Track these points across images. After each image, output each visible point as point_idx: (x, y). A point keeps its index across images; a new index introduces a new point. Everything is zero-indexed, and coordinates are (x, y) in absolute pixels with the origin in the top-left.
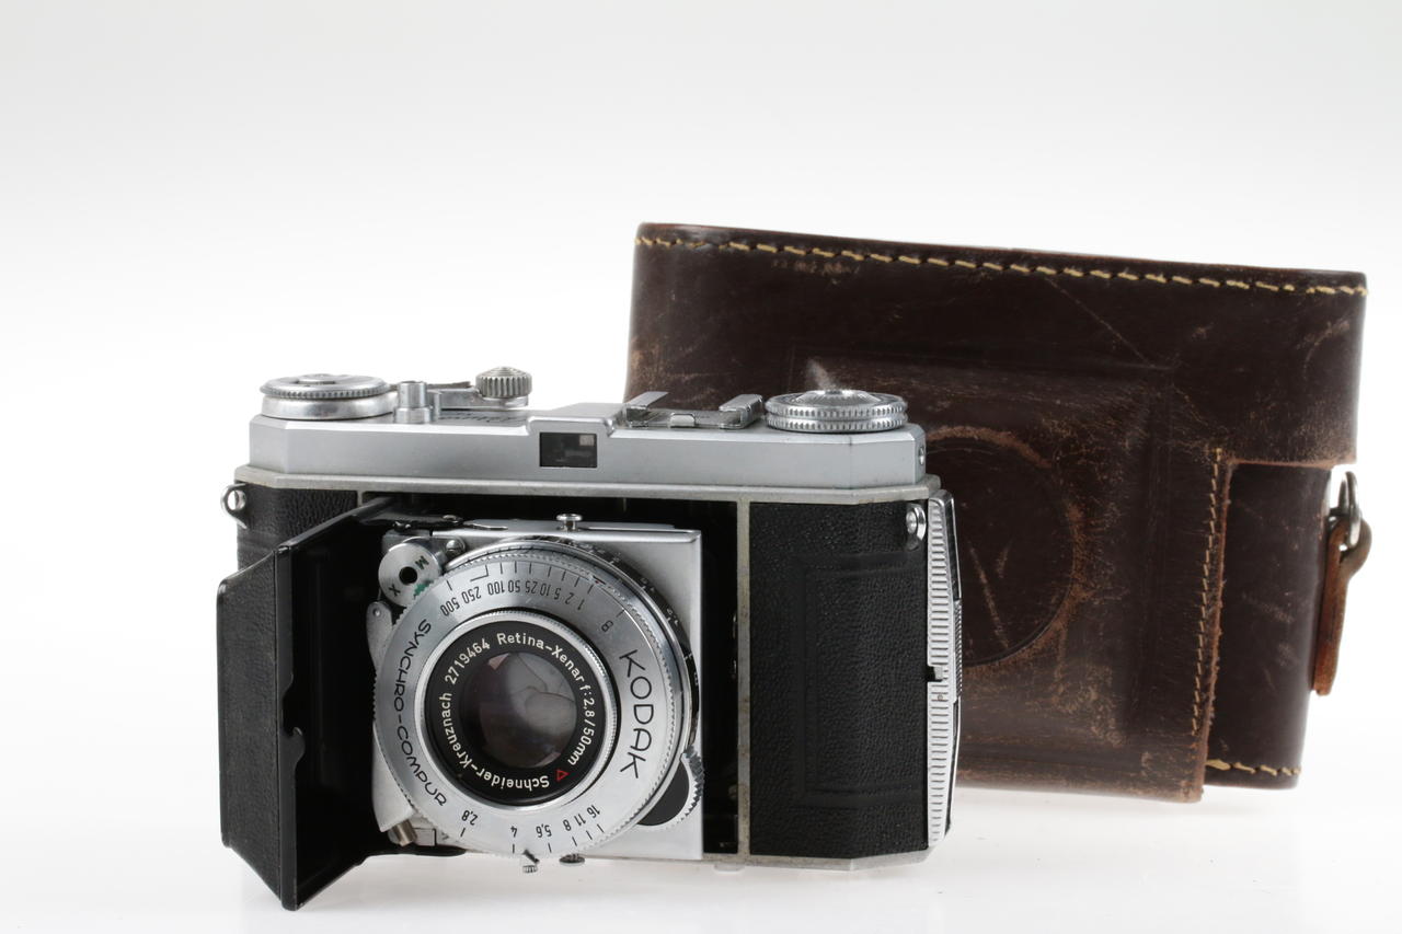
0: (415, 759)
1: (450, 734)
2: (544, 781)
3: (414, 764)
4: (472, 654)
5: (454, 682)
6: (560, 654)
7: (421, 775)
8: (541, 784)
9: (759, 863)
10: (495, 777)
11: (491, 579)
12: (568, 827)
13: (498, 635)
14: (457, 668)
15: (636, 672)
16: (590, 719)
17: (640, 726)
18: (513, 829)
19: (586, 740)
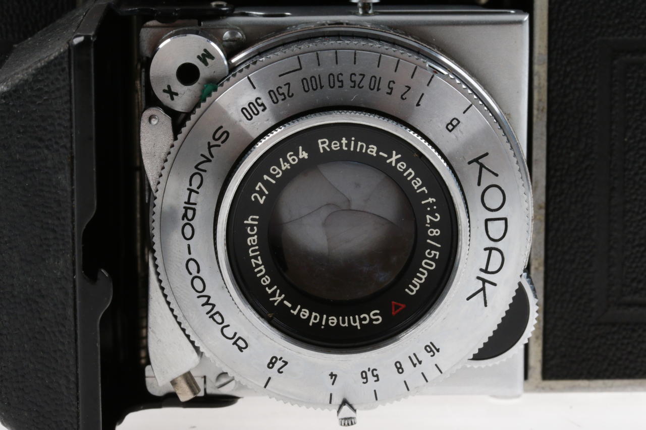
0: (209, 297)
1: (258, 265)
2: (375, 317)
3: (207, 303)
4: (285, 166)
5: (262, 202)
6: (398, 161)
7: (217, 317)
8: (371, 320)
9: (552, 390)
10: (314, 314)
11: (306, 73)
12: (400, 368)
13: (320, 141)
14: (267, 183)
15: (487, 179)
16: (434, 238)
17: (492, 244)
18: (332, 375)
19: (428, 265)
